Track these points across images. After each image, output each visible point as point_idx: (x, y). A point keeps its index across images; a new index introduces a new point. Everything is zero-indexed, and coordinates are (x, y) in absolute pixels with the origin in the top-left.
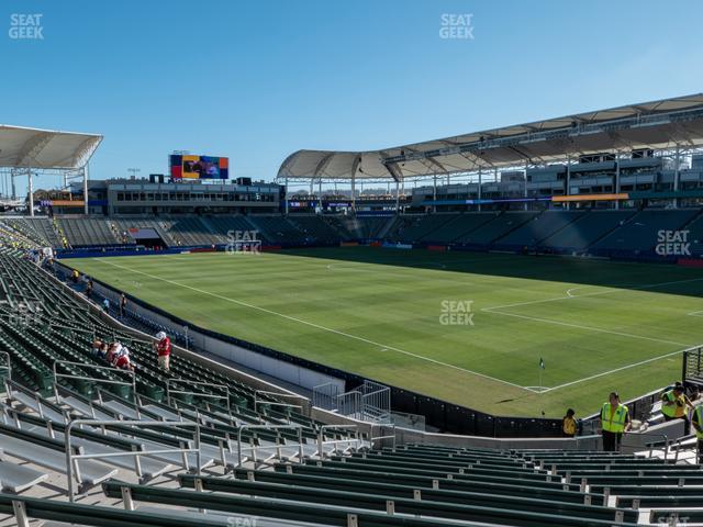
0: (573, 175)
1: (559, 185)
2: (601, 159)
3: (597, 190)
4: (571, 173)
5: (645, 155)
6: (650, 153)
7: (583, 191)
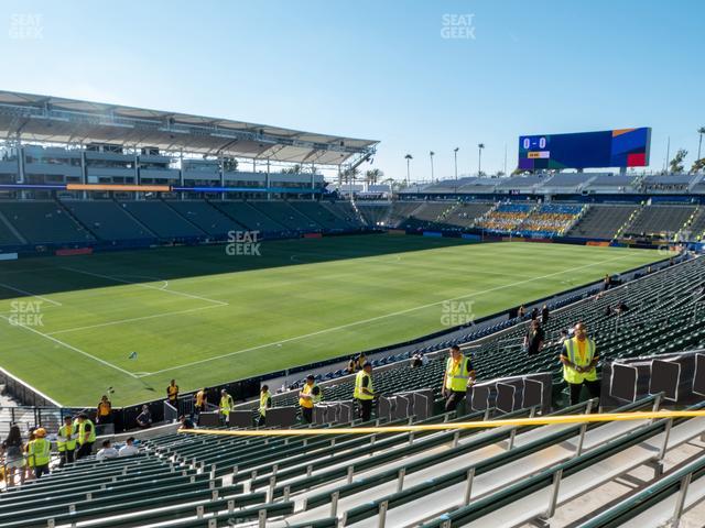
0: (88, 162)
1: (77, 171)
2: (101, 149)
3: (118, 180)
4: (86, 161)
5: (148, 152)
6: (155, 151)
7: (102, 181)
